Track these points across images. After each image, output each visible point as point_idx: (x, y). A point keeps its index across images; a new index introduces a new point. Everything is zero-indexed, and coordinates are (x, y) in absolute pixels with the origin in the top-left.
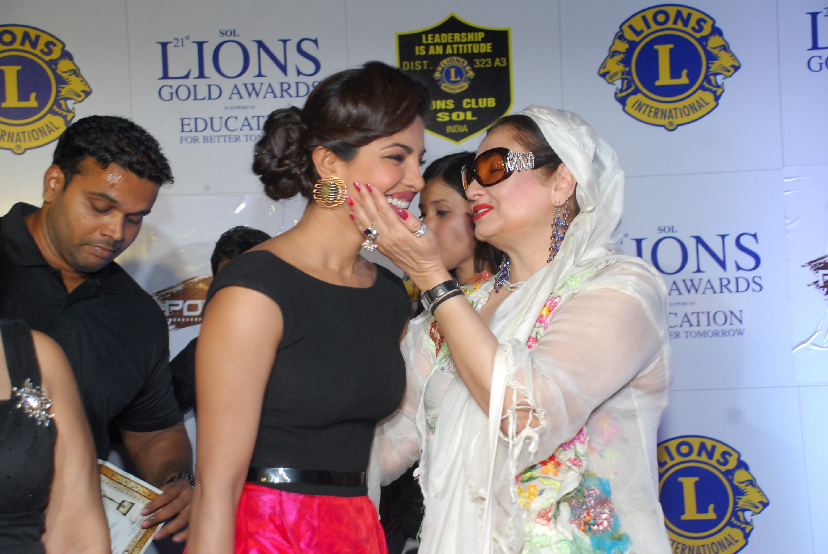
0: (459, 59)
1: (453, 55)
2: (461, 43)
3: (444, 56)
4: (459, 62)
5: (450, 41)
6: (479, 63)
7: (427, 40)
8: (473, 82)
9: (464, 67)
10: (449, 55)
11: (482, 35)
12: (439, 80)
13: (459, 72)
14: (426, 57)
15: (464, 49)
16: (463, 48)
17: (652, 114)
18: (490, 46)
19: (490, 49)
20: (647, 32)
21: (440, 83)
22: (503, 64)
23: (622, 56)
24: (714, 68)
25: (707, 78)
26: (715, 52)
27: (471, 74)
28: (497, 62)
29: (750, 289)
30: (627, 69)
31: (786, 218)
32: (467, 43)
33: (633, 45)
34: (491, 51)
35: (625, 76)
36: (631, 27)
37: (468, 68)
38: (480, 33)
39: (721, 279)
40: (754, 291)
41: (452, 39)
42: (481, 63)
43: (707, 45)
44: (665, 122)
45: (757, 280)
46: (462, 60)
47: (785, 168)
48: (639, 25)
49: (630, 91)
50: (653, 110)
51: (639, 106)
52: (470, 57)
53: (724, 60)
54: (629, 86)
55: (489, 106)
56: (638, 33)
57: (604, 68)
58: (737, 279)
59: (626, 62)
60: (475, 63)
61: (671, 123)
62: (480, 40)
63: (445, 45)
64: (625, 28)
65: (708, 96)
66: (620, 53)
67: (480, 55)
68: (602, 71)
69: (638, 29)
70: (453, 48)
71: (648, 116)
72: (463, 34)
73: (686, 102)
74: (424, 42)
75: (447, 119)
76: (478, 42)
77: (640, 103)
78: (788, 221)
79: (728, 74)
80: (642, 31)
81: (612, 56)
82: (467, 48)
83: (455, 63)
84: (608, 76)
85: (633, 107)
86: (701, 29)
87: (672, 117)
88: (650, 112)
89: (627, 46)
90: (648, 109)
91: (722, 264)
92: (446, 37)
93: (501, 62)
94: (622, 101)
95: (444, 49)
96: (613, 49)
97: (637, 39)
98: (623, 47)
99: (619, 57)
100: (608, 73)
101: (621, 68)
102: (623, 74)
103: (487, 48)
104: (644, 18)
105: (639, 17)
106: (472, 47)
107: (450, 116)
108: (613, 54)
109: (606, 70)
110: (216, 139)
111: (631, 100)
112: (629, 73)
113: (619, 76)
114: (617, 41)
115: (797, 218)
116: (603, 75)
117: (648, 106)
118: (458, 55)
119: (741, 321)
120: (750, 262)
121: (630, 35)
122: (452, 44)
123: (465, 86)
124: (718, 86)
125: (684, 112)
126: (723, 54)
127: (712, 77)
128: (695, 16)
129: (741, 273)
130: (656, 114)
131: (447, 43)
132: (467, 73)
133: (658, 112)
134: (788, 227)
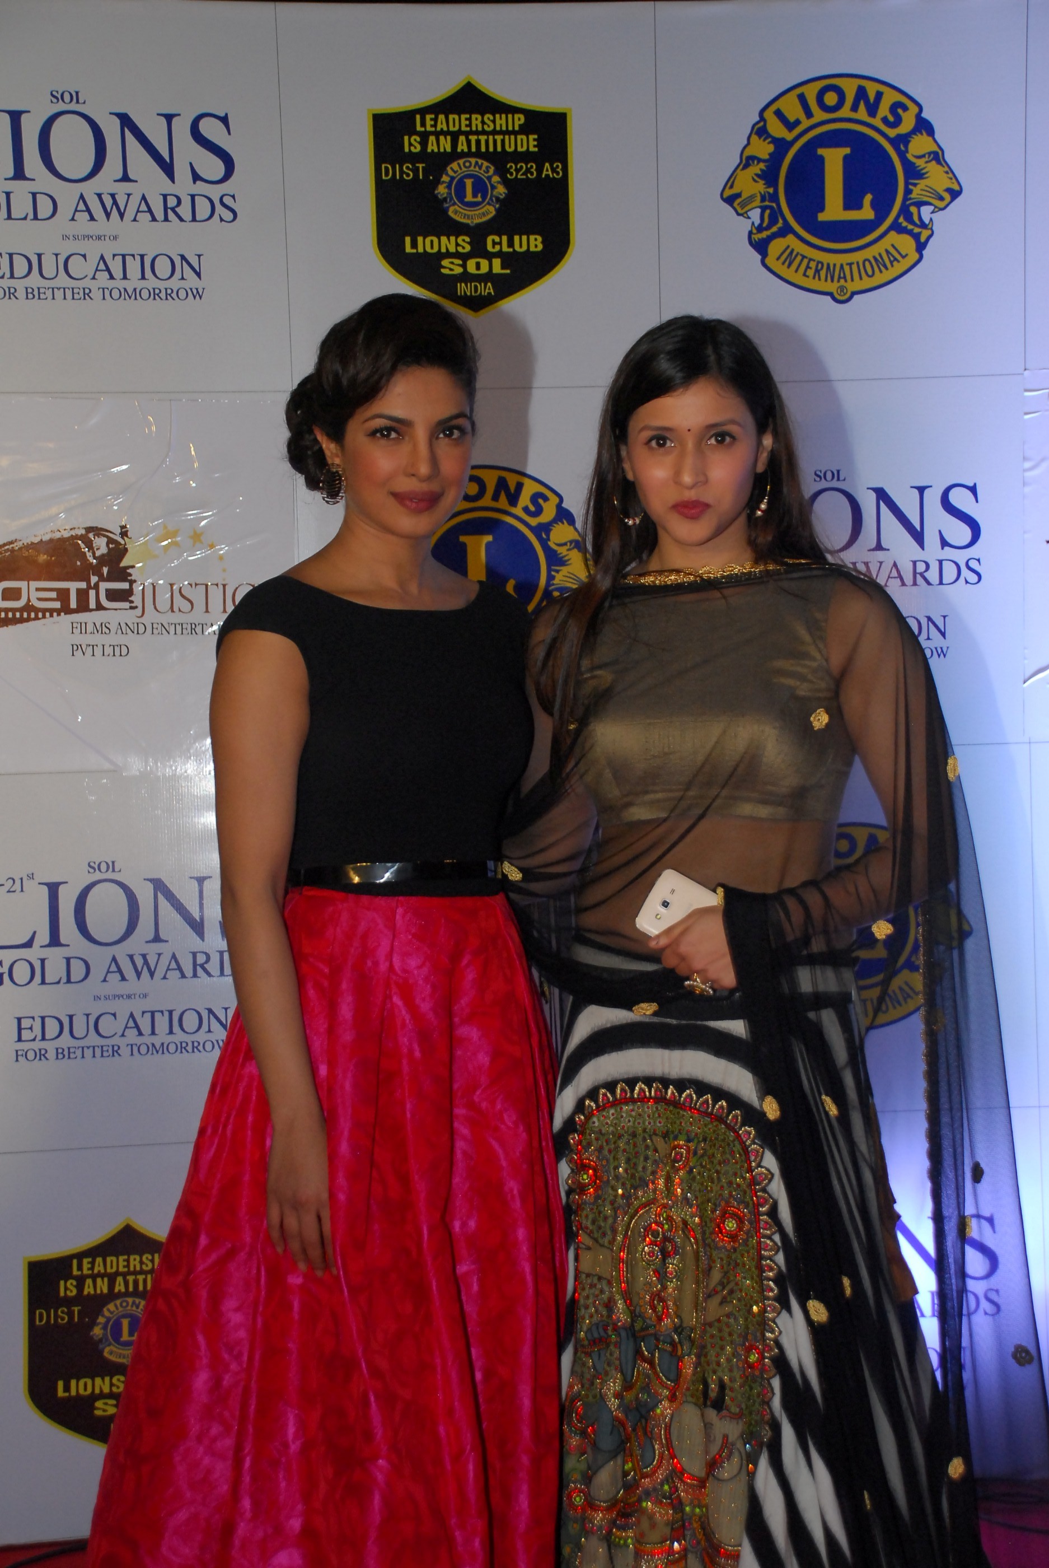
0: (480, 161)
1: (469, 154)
2: (484, 132)
3: (454, 155)
4: (480, 168)
5: (464, 128)
6: (516, 171)
7: (423, 124)
8: (505, 206)
9: (489, 178)
10: (463, 155)
11: (520, 119)
12: (445, 199)
13: (480, 187)
14: (423, 155)
15: (489, 144)
16: (487, 142)
17: (810, 273)
18: (534, 140)
19: (535, 146)
20: (806, 123)
21: (446, 205)
22: (558, 174)
23: (762, 166)
24: (916, 193)
25: (905, 211)
26: (920, 163)
27: (501, 190)
28: (547, 170)
29: (962, 580)
30: (771, 190)
31: (1025, 459)
32: (494, 132)
33: (781, 146)
34: (536, 149)
35: (767, 203)
36: (779, 114)
37: (496, 179)
38: (516, 116)
39: (915, 563)
40: (967, 582)
41: (467, 126)
42: (517, 171)
43: (907, 151)
44: (832, 287)
45: (973, 564)
46: (486, 164)
47: (1026, 373)
48: (793, 110)
49: (774, 229)
50: (813, 265)
51: (789, 257)
52: (499, 160)
53: (935, 179)
54: (773, 221)
55: (532, 249)
56: (790, 126)
57: (732, 187)
58: (941, 562)
59: (769, 177)
60: (508, 171)
61: (842, 288)
62: (517, 128)
63: (455, 136)
64: (769, 115)
65: (906, 243)
66: (760, 160)
67: (518, 157)
68: (728, 193)
69: (792, 119)
70: (469, 142)
71: (805, 275)
72: (487, 117)
73: (869, 253)
74: (419, 128)
75: (459, 270)
76: (514, 133)
77: (792, 251)
78: (1027, 465)
79: (941, 204)
80: (798, 122)
81: (746, 166)
82: (495, 142)
83: (474, 170)
84: (738, 201)
85: (778, 259)
86: (898, 121)
87: (845, 278)
88: (808, 267)
89: (771, 148)
90: (806, 261)
91: (918, 537)
92: (457, 122)
93: (554, 170)
94: (761, 247)
95: (454, 144)
96: (748, 152)
97: (789, 136)
98: (764, 149)
99: (757, 168)
100: (738, 195)
101: (760, 187)
102: (763, 199)
103: (529, 143)
104: (802, 98)
105: (792, 97)
106: (503, 141)
107: (464, 266)
108: (747, 161)
109: (735, 191)
110: (49, 293)
111: (776, 247)
112: (774, 197)
113: (757, 202)
114: (755, 138)
115: (1043, 460)
116: (730, 200)
117: (804, 257)
118: (478, 154)
119: (943, 634)
120: (964, 533)
121: (776, 129)
122: (467, 134)
123: (490, 211)
124: (923, 225)
125: (866, 269)
126: (932, 169)
127: (913, 209)
128: (890, 98)
129: (948, 553)
130: (817, 271)
131: (460, 132)
132: (493, 187)
133: (822, 268)
134: (1028, 474)
